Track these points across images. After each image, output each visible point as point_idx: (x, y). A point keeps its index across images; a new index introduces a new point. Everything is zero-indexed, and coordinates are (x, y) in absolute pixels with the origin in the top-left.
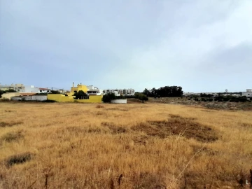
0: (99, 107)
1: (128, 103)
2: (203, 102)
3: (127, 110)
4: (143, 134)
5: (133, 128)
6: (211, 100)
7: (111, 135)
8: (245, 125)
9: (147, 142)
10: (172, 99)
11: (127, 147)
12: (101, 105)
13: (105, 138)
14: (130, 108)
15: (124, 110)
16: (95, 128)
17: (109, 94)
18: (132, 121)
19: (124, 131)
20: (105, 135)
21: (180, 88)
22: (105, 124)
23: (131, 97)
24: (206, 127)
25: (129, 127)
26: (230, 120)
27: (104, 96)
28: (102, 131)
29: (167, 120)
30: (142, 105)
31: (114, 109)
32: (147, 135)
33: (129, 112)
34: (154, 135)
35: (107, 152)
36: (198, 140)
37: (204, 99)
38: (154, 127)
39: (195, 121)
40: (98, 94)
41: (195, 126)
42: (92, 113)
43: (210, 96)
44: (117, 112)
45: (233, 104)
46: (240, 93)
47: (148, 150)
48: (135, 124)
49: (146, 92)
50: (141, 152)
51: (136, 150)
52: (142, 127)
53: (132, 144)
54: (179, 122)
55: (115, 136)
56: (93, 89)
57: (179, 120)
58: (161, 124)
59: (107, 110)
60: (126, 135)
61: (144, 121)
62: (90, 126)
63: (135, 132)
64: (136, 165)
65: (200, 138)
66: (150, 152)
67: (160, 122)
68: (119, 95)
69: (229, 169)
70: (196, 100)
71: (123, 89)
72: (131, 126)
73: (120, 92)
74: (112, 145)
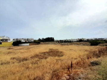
0: (10, 49)
1: (29, 45)
2: (60, 43)
3: (29, 49)
4: (37, 59)
5: (32, 58)
6: (63, 42)
7: (17, 64)
8: (71, 49)
9: (38, 62)
10: (50, 42)
11: (28, 68)
12: (12, 47)
13: (13, 66)
14: (31, 48)
15: (27, 49)
16: (6, 62)
17: (17, 41)
18: (31, 54)
19: (26, 60)
20: (13, 65)
21: (53, 38)
22: (14, 58)
23: (32, 42)
24: (61, 52)
25: (29, 57)
26: (67, 49)
27: (14, 42)
28: (11, 63)
29: (48, 51)
30: (37, 45)
31: (21, 49)
32: (38, 60)
33: (30, 49)
34: (42, 58)
35: (14, 74)
36: (58, 57)
37: (61, 42)
38: (42, 55)
39: (58, 50)
40: (9, 41)
41: (58, 52)
42: (4, 53)
43: (62, 41)
44: (22, 51)
45: (68, 43)
46: (70, 40)
47: (39, 66)
48: (33, 55)
49: (39, 40)
50: (35, 68)
51: (33, 68)
52: (37, 56)
53: (30, 65)
54: (52, 51)
55: (20, 64)
56: (5, 38)
57: (53, 50)
58: (45, 53)
59: (16, 50)
60: (27, 61)
61: (38, 53)
62: (2, 61)
63: (32, 59)
64: (32, 75)
65: (59, 56)
66: (39, 67)
67: (45, 52)
68: (25, 41)
69: (66, 65)
70: (59, 42)
71: (27, 38)
72: (30, 56)
73: (24, 40)
74: (18, 69)
